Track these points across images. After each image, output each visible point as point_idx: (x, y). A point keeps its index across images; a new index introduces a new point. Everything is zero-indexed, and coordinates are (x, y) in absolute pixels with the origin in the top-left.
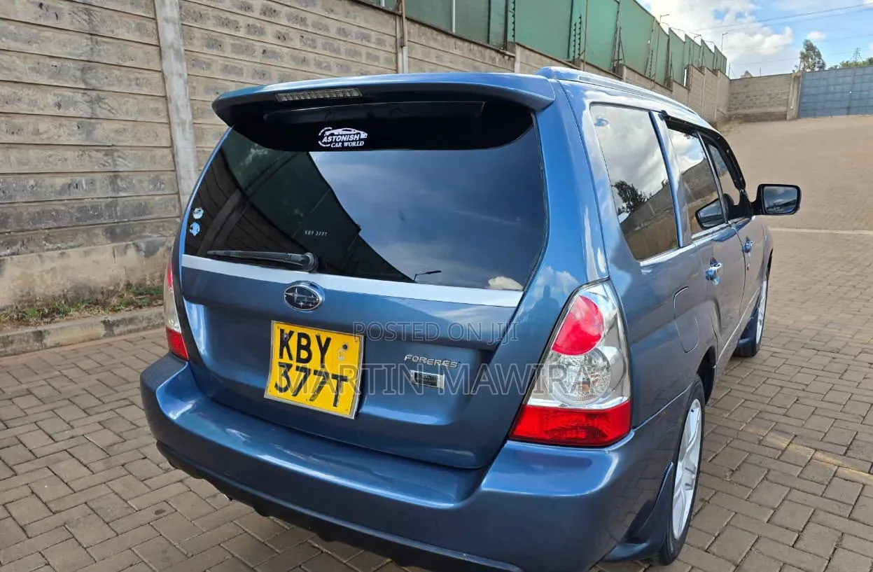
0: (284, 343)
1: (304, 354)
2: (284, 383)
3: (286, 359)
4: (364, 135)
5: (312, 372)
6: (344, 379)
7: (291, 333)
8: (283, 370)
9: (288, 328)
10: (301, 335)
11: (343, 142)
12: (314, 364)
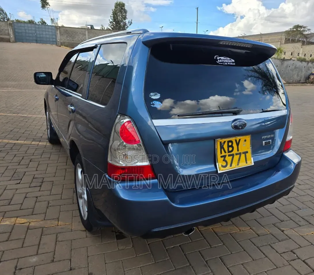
0: (222, 147)
1: (230, 149)
2: (224, 164)
3: (223, 154)
4: (233, 61)
5: (235, 155)
6: (247, 152)
7: (225, 142)
8: (223, 158)
9: (223, 141)
10: (229, 142)
11: (227, 63)
12: (235, 151)
